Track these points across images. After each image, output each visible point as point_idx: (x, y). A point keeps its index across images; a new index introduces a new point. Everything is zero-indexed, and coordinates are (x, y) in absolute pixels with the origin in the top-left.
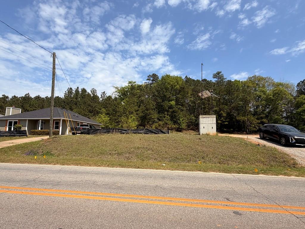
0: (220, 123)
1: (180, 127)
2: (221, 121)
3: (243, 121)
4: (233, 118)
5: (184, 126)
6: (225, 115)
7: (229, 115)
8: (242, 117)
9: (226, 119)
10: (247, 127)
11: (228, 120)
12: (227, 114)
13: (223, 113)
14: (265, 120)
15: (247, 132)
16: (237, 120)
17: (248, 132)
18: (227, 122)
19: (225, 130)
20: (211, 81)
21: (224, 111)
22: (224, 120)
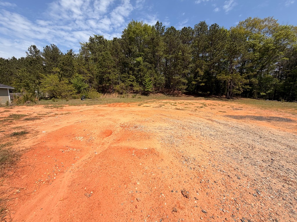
0: (195, 85)
3: (225, 81)
4: (212, 77)
6: (202, 73)
7: (207, 73)
8: (226, 75)
9: (202, 80)
10: (228, 90)
11: (205, 80)
12: (205, 73)
13: (200, 71)
14: (254, 80)
15: (227, 96)
16: (218, 80)
17: (229, 96)
18: (204, 82)
19: (200, 92)
20: (189, 27)
21: (202, 68)
22: (200, 81)
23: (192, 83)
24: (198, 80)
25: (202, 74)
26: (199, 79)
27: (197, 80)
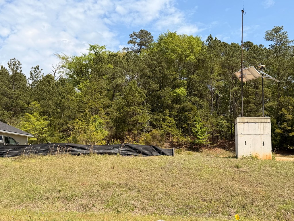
0: (281, 134)
1: (197, 142)
2: (281, 128)
5: (204, 138)
9: (292, 126)
19: (291, 148)
20: (261, 45)
21: (289, 109)
22: (289, 128)
23: (275, 131)
24: (284, 127)
25: (291, 118)
26: (286, 126)
27: (282, 126)
